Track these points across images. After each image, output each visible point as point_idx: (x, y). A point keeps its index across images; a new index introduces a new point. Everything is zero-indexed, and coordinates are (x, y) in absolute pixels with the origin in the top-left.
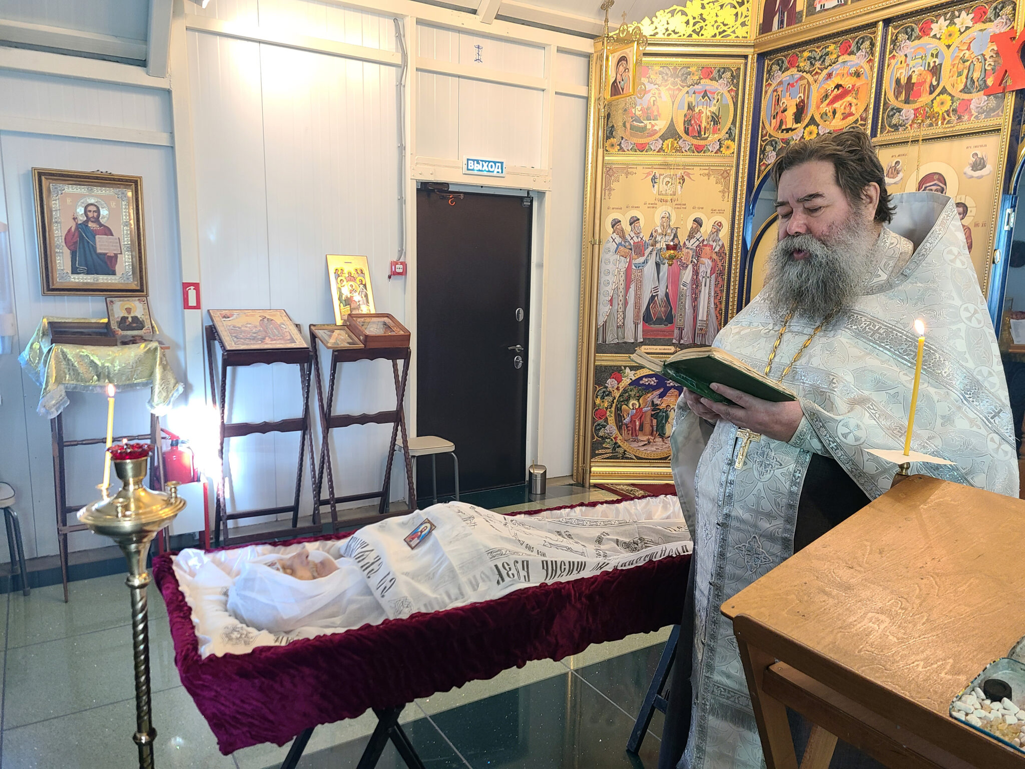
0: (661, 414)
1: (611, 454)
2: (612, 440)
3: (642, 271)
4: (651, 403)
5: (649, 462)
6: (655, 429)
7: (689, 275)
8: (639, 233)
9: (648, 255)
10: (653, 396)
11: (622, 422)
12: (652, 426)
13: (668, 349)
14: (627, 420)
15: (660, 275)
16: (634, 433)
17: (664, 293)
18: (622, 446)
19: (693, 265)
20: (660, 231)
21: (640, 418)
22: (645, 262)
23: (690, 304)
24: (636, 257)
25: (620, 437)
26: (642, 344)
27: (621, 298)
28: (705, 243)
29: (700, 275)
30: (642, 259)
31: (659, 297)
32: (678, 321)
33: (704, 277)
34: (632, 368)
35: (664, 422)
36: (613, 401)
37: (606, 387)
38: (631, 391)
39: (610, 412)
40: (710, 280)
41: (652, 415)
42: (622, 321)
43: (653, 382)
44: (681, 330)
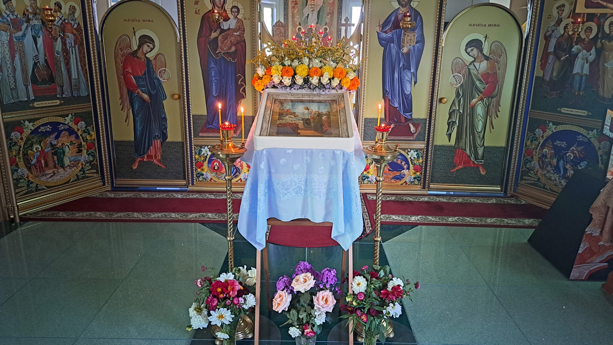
0: (59, 151)
1: (27, 191)
2: (25, 179)
3: (22, 43)
4: (50, 145)
5: (58, 188)
6: (57, 163)
7: (59, 45)
8: (13, 12)
9: (25, 31)
10: (51, 139)
11: (30, 164)
12: (54, 161)
13: (55, 103)
14: (34, 161)
15: (38, 46)
16: (42, 170)
17: (44, 60)
18: (34, 181)
19: (61, 38)
20: (30, 10)
21: (44, 157)
22: (24, 35)
23: (65, 67)
24: (15, 31)
25: (31, 175)
26: (34, 101)
27: (9, 65)
28: (66, 21)
29: (67, 46)
30: (20, 34)
31: (41, 63)
32: (58, 80)
33: (70, 47)
34: (30, 121)
35: (62, 156)
36: (20, 150)
37: (12, 139)
38: (33, 138)
39: (18, 158)
40: (75, 49)
41: (53, 153)
42: (14, 84)
43: (49, 128)
44: (62, 87)
